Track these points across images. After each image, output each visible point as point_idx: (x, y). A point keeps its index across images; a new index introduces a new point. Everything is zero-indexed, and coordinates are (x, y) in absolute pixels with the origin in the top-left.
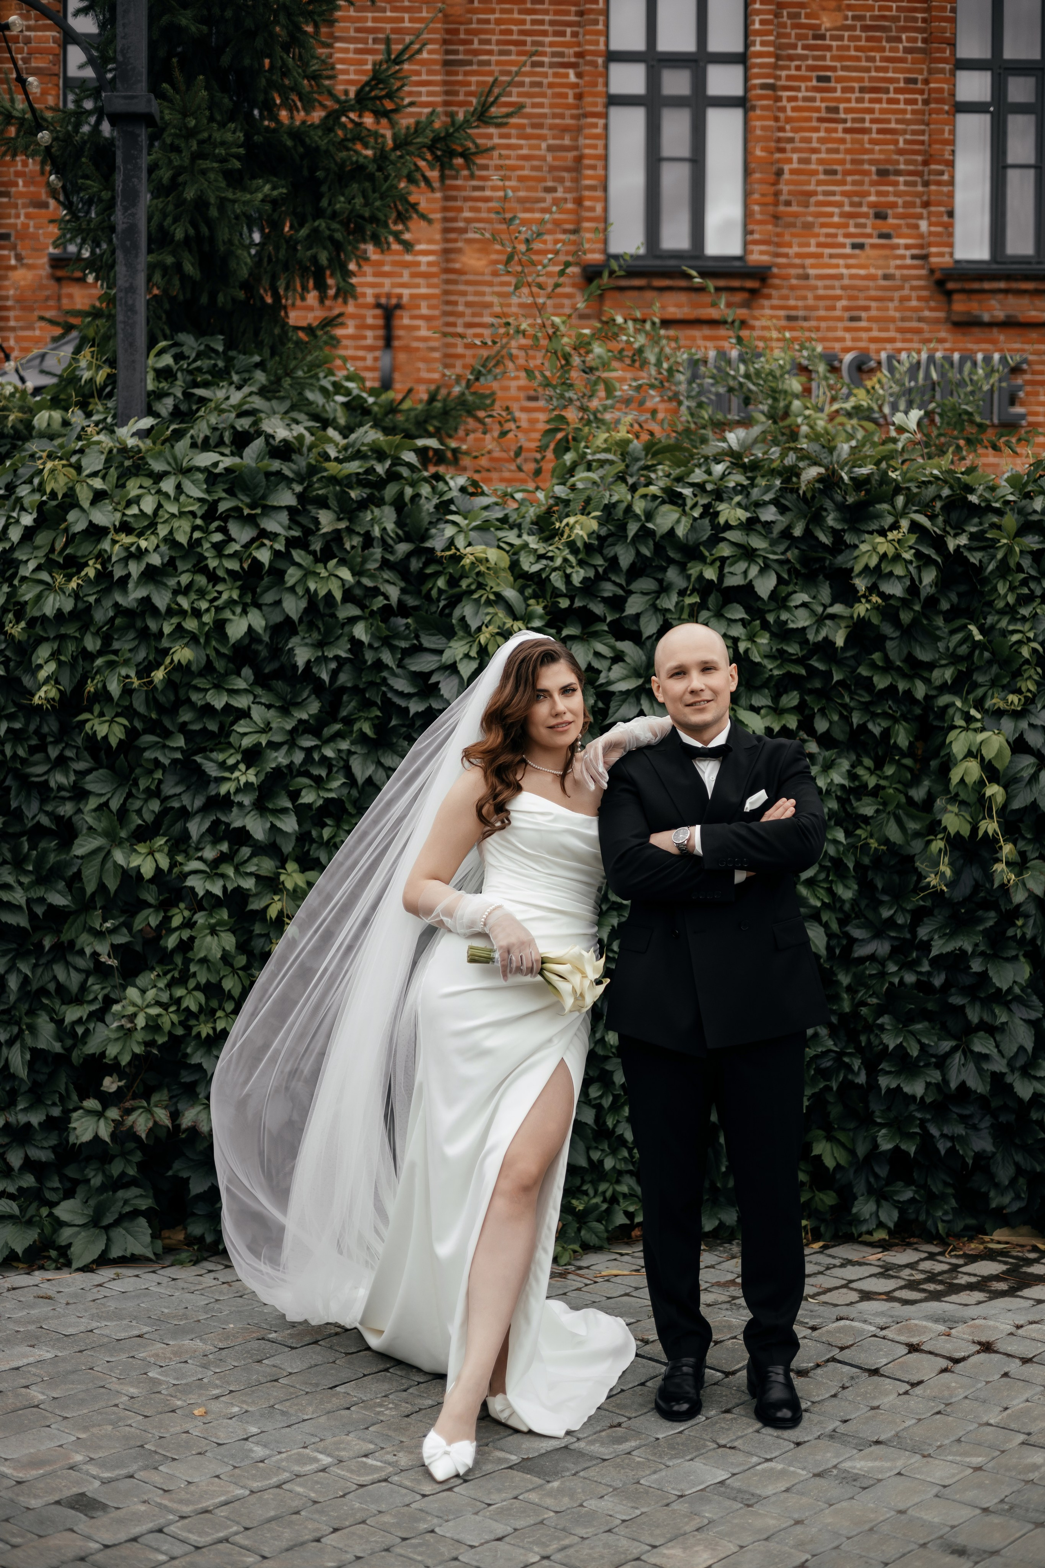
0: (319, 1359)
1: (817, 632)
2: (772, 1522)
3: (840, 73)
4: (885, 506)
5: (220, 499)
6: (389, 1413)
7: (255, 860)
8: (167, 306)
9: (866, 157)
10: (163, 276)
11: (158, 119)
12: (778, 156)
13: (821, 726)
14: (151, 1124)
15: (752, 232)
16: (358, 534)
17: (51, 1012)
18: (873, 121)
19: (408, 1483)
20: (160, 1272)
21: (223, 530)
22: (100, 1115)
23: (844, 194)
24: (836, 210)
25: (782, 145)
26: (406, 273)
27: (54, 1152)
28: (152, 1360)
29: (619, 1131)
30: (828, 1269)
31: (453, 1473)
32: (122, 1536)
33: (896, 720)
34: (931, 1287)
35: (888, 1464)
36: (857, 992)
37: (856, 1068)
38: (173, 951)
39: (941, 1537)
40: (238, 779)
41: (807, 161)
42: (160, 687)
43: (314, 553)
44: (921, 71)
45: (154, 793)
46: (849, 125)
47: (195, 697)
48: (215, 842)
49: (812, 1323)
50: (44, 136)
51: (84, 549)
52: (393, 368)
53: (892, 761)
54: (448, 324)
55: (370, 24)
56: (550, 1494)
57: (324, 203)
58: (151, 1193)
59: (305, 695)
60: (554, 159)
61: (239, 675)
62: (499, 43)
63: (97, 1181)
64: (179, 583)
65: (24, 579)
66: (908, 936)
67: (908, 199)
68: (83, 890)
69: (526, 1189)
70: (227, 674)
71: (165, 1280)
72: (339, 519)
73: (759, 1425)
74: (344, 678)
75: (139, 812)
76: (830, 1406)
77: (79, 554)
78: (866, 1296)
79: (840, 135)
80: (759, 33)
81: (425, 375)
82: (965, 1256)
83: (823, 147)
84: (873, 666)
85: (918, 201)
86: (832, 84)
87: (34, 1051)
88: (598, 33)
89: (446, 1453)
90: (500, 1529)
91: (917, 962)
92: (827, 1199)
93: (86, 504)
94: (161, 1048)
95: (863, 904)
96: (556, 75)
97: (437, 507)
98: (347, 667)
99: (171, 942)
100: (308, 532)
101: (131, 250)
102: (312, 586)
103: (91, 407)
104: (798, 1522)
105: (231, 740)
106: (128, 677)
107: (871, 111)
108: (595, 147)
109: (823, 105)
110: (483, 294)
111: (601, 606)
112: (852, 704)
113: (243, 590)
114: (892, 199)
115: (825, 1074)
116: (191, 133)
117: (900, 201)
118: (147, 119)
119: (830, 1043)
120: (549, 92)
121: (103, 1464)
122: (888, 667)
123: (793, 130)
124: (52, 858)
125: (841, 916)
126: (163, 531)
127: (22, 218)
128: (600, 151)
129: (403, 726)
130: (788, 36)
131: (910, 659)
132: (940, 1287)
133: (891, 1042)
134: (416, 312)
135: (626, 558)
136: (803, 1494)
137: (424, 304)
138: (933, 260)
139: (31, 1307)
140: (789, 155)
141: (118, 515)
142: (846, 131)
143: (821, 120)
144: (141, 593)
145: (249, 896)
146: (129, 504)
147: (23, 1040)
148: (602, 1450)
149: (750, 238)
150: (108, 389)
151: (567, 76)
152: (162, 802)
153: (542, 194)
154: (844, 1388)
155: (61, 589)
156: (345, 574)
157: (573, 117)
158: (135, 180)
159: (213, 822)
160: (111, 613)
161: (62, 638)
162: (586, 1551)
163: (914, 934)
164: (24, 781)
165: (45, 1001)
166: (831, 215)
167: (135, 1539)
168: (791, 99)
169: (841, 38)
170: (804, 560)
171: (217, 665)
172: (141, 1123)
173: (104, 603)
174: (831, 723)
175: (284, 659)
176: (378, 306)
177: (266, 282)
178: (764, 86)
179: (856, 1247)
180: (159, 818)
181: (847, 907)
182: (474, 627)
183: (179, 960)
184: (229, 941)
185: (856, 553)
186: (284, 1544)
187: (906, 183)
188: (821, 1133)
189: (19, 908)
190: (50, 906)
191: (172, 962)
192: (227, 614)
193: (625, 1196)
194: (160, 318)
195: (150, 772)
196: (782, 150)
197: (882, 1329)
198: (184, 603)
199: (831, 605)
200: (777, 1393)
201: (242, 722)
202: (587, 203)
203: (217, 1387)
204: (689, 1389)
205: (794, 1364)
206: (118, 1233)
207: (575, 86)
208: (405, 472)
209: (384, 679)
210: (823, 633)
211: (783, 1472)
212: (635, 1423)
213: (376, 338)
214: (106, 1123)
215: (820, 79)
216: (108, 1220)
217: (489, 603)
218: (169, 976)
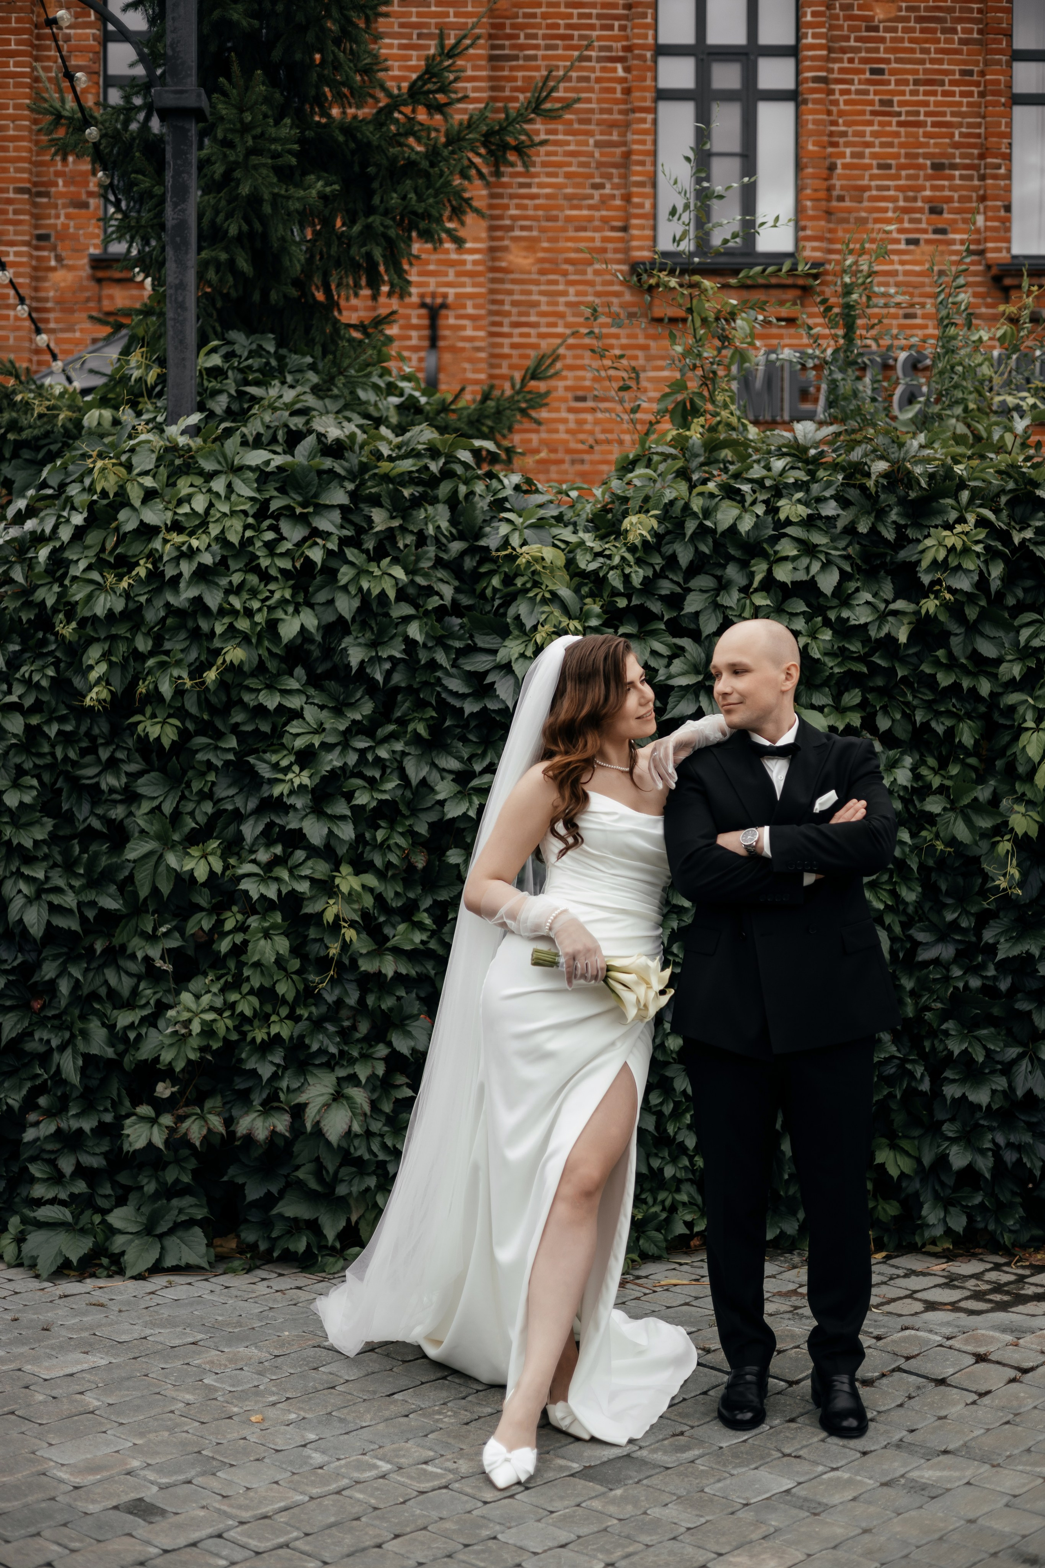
0: (376, 1367)
1: (880, 628)
2: (839, 1531)
3: (894, 65)
4: (949, 501)
5: (271, 498)
6: (448, 1420)
7: (310, 863)
8: (219, 304)
9: (921, 151)
10: (217, 272)
11: (208, 113)
12: (830, 150)
13: (883, 724)
14: (204, 1132)
15: (804, 228)
16: (412, 532)
17: (102, 1016)
18: (927, 114)
19: (468, 1490)
20: (213, 1280)
21: (275, 528)
22: (153, 1121)
23: (898, 188)
24: (890, 205)
25: (835, 139)
26: (451, 272)
27: (106, 1158)
28: (207, 1367)
29: (680, 1138)
30: (891, 1279)
31: (514, 1480)
32: (182, 1541)
33: (960, 719)
34: (998, 1297)
35: (957, 1474)
36: (921, 996)
37: (918, 1075)
38: (227, 955)
39: (1012, 1546)
40: (291, 780)
41: (861, 155)
42: (212, 688)
43: (367, 552)
44: (977, 63)
45: (206, 795)
46: (903, 118)
47: (247, 698)
48: (269, 845)
49: (876, 1332)
50: (92, 132)
51: (135, 549)
52: (439, 369)
53: (957, 760)
54: (494, 324)
55: (414, 19)
56: (613, 1501)
57: (376, 200)
58: (204, 1201)
59: (358, 695)
60: (602, 154)
61: (292, 675)
62: (545, 37)
63: (150, 1188)
64: (230, 582)
65: (75, 579)
66: (974, 939)
67: (964, 193)
68: (135, 894)
69: (588, 1194)
70: (279, 674)
71: (218, 1288)
72: (392, 518)
73: (824, 1434)
74: (398, 678)
75: (192, 814)
76: (896, 1415)
77: (130, 553)
78: (931, 1306)
79: (894, 128)
80: (810, 25)
81: (470, 375)
82: (1031, 1266)
83: (877, 141)
84: (937, 663)
85: (974, 195)
86: (886, 77)
87: (87, 1057)
88: (646, 26)
89: (507, 1460)
90: (564, 1536)
91: (983, 966)
92: (890, 1210)
93: (137, 503)
94: (215, 1053)
95: (927, 906)
96: (603, 69)
97: (491, 505)
98: (401, 667)
99: (224, 946)
100: (360, 531)
101: (181, 247)
102: (365, 586)
103: (140, 407)
104: (866, 1531)
105: (284, 741)
106: (180, 678)
107: (926, 104)
108: (643, 142)
109: (877, 98)
110: (530, 293)
111: (659, 604)
112: (915, 703)
113: (295, 589)
114: (947, 193)
115: (890, 1081)
116: (246, 128)
117: (956, 196)
118: (197, 114)
119: (894, 1049)
120: (597, 86)
121: (160, 1469)
122: (952, 664)
123: (846, 124)
124: (104, 861)
125: (903, 918)
126: (214, 530)
127: (62, 218)
128: (649, 147)
129: (457, 726)
130: (840, 28)
131: (976, 657)
132: (1006, 1298)
133: (956, 1047)
134: (462, 312)
135: (685, 556)
136: (870, 1503)
137: (469, 303)
138: (990, 255)
139: (85, 1314)
140: (842, 149)
141: (169, 514)
142: (900, 124)
143: (874, 113)
144: (192, 593)
145: (303, 899)
146: (180, 503)
147: (75, 1046)
148: (665, 1458)
149: (802, 234)
150: (158, 389)
151: (615, 70)
152: (215, 804)
153: (589, 191)
154: (910, 1397)
155: (112, 589)
156: (399, 572)
157: (621, 112)
158: (185, 176)
159: (267, 825)
160: (162, 613)
161: (113, 638)
162: (651, 1559)
163: (979, 937)
164: (75, 783)
165: (97, 1006)
166: (886, 210)
167: (194, 1544)
168: (843, 92)
169: (895, 30)
170: (866, 555)
171: (269, 665)
172: (194, 1130)
173: (155, 603)
174: (893, 721)
175: (336, 658)
176: (423, 305)
177: (317, 280)
178: (816, 80)
179: (920, 1257)
180: (213, 820)
181: (910, 909)
182: (528, 626)
183: (232, 964)
184: (282, 944)
185: (921, 547)
186: (346, 1550)
187: (962, 177)
188: (884, 1141)
189: (70, 911)
190: (102, 909)
191: (225, 966)
192: (280, 614)
193: (684, 1204)
194: (211, 316)
195: (203, 774)
196: (835, 145)
197: (948, 1339)
198: (237, 603)
199: (894, 601)
200: (842, 1402)
201: (295, 722)
202: (636, 200)
203: (274, 1394)
204: (752, 1397)
205: (860, 1373)
206: (172, 1242)
207: (623, 80)
208: (459, 470)
209: (439, 679)
210: (885, 630)
211: (850, 1482)
212: (699, 1432)
213: (421, 338)
214: (160, 1130)
215: (873, 71)
216: (163, 1228)
217: (544, 601)
218: (222, 981)
